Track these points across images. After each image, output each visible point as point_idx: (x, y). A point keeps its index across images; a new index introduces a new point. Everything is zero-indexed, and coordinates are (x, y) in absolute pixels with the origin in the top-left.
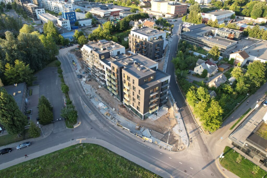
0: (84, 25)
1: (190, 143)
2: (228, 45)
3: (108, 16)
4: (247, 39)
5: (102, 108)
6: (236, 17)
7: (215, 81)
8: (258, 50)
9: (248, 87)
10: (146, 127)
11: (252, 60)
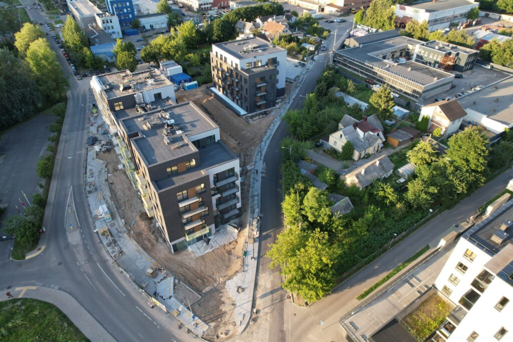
0: (151, 26)
1: (251, 323)
2: (430, 82)
3: (207, 8)
4: (487, 67)
5: (102, 216)
6: (482, 13)
7: (360, 172)
8: (497, 99)
9: (432, 195)
10: (171, 272)
11: (476, 121)
